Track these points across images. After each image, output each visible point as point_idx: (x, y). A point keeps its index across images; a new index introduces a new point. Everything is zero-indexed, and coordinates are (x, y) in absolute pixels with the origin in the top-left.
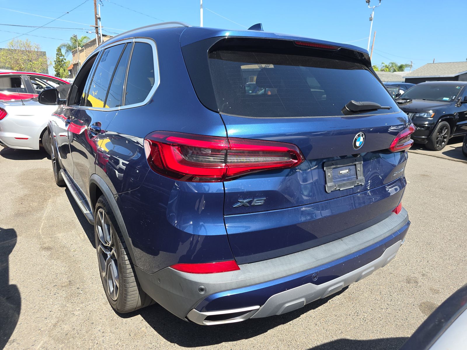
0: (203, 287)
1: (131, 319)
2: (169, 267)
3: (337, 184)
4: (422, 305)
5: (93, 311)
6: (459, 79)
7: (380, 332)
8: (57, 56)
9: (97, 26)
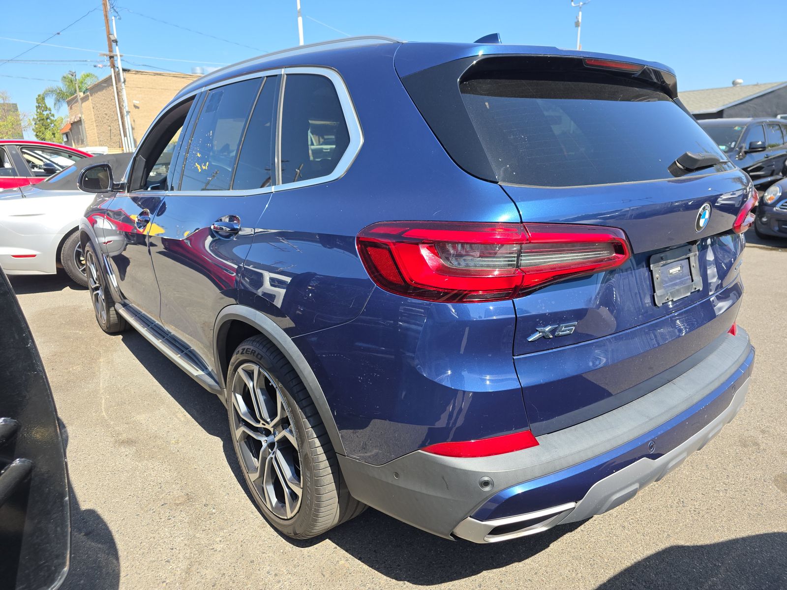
0: (486, 479)
1: (316, 549)
2: (420, 451)
3: (669, 292)
4: (777, 480)
5: (245, 541)
6: (724, 115)
7: (728, 529)
8: (38, 110)
9: (112, 55)
